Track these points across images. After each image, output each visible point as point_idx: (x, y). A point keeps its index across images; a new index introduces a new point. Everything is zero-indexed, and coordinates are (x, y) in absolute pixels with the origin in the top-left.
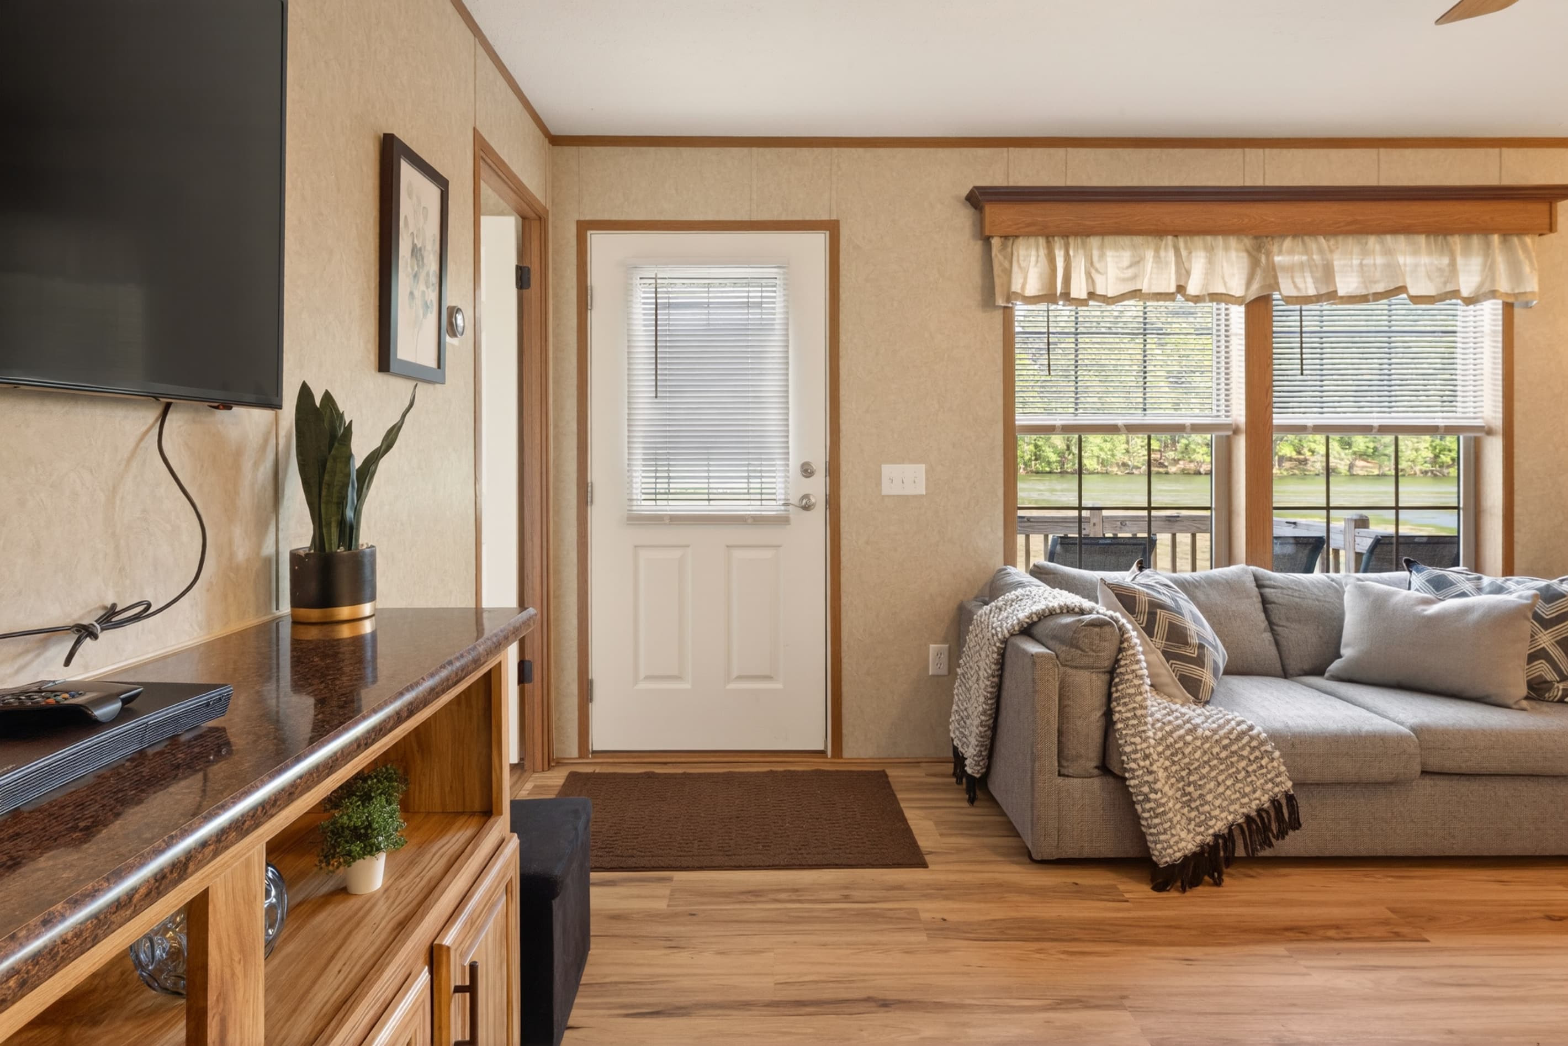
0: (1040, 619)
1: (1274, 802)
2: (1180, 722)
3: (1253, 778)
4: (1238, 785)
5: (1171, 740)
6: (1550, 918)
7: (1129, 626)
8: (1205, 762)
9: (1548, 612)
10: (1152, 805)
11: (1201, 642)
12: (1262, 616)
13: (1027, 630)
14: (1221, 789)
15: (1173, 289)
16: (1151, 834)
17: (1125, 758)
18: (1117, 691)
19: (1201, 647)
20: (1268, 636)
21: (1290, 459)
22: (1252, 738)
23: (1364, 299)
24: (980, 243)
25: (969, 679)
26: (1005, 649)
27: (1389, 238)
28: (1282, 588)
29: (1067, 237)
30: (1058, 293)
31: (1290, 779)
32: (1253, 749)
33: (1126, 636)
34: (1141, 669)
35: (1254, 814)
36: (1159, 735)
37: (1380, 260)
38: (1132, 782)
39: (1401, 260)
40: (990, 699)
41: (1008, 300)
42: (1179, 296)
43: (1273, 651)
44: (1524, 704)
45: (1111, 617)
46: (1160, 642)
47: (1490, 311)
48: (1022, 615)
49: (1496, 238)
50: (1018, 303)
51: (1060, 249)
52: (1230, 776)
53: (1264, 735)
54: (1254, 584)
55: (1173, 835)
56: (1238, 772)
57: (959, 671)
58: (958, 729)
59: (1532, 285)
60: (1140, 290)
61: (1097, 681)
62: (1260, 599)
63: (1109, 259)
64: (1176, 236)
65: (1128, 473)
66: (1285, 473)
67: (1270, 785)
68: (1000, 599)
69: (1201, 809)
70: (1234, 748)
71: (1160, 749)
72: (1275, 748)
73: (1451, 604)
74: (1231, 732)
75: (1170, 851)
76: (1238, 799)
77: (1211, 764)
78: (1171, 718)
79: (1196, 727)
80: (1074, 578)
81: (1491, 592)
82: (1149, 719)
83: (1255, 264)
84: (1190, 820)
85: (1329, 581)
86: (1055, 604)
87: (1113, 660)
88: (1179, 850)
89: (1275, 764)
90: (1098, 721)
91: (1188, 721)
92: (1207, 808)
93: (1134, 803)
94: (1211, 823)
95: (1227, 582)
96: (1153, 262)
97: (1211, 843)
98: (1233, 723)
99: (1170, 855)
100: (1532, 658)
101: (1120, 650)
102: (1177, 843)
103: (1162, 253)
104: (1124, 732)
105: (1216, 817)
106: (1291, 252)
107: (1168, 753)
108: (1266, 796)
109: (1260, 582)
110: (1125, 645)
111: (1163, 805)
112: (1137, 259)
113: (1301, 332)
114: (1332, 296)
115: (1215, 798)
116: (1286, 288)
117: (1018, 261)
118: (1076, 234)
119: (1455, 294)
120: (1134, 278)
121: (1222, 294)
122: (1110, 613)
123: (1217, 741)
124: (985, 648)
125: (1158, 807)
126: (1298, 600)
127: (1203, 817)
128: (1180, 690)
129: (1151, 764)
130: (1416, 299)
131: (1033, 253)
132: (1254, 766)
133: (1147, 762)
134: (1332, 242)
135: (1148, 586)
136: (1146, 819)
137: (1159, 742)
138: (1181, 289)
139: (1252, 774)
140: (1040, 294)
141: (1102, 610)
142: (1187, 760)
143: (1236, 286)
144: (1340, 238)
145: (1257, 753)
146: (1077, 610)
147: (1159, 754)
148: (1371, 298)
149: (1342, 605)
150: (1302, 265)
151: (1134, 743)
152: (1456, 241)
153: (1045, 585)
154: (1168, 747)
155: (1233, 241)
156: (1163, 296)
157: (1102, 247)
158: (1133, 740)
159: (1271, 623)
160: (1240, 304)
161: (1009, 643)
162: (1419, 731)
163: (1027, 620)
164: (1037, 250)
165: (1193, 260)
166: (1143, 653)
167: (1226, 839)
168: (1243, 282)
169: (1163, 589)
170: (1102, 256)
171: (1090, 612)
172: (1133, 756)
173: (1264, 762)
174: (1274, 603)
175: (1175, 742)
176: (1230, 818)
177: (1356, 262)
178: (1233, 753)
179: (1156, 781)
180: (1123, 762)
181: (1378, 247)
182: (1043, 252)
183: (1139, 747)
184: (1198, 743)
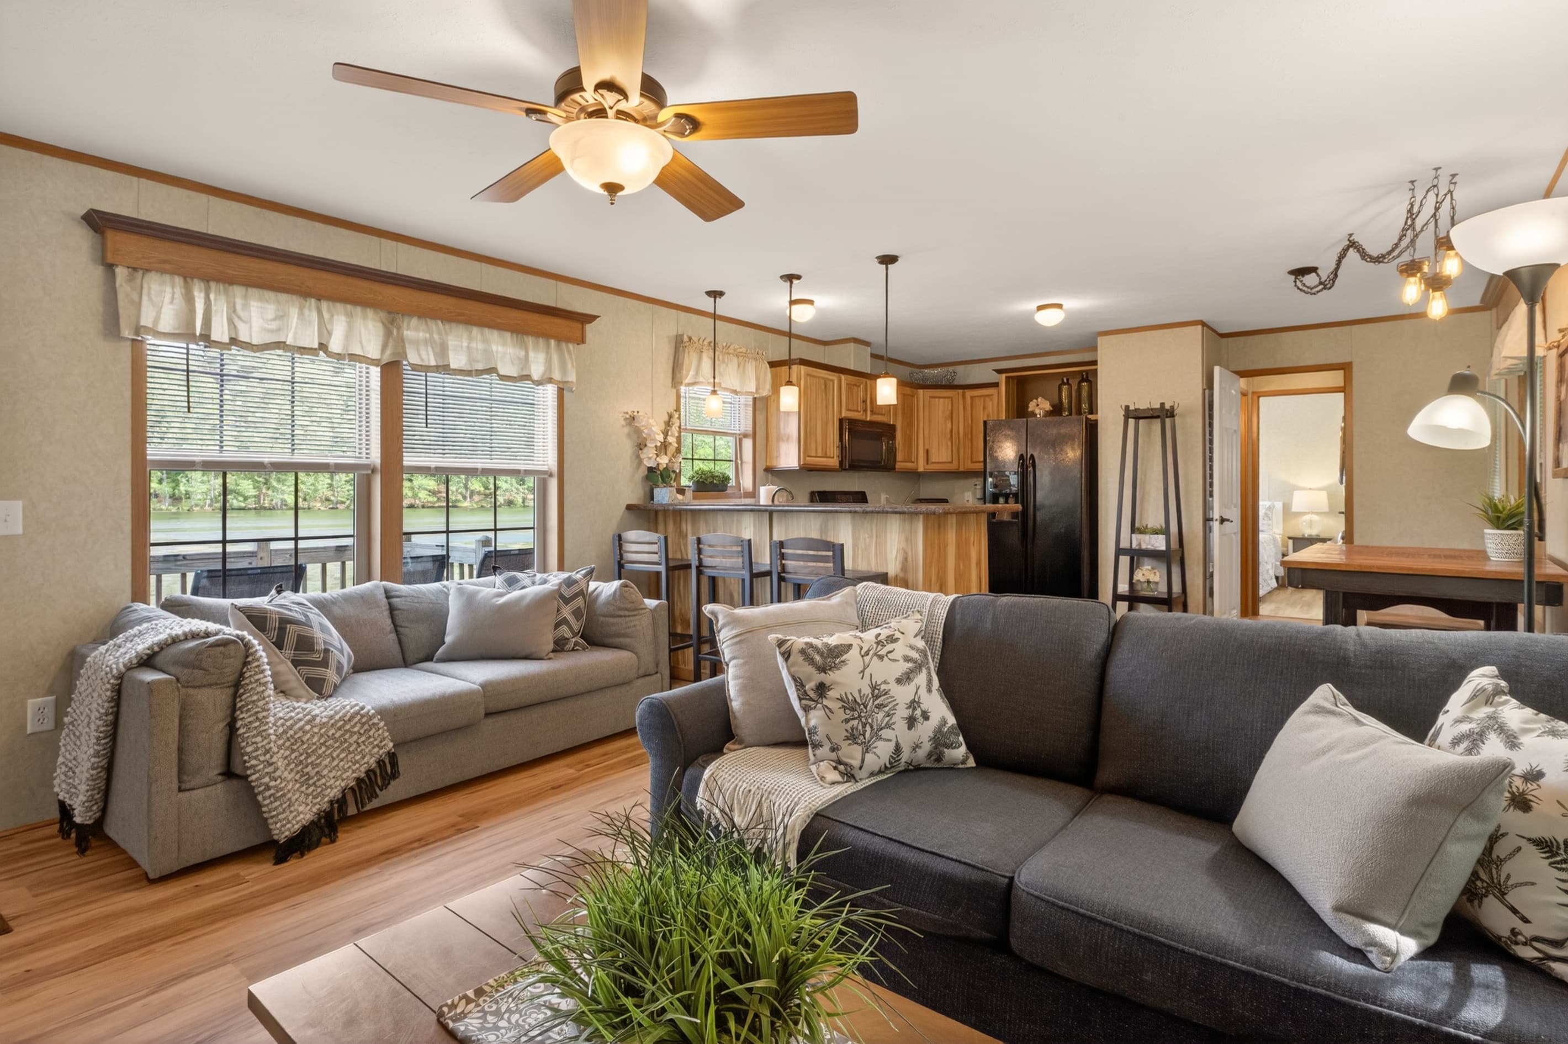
0: (162, 649)
1: (380, 763)
2: (301, 716)
3: (363, 747)
4: (350, 757)
5: (291, 732)
6: (553, 788)
7: (255, 642)
8: (322, 744)
9: (567, 593)
10: (272, 791)
11: (327, 647)
12: (389, 621)
13: (148, 661)
14: (335, 763)
15: (316, 346)
16: (272, 817)
17: (246, 758)
18: (241, 701)
19: (327, 651)
20: (393, 636)
21: (479, 493)
22: (363, 716)
23: (469, 373)
24: (101, 268)
25: (79, 725)
26: (120, 685)
27: (486, 330)
28: (405, 597)
29: (208, 281)
30: (198, 334)
31: (392, 741)
32: (363, 724)
33: (251, 651)
34: (265, 677)
35: (363, 775)
36: (281, 730)
37: (481, 346)
38: (253, 777)
39: (494, 348)
40: (104, 738)
41: (137, 333)
42: (321, 353)
43: (397, 646)
44: (551, 655)
45: (237, 636)
46: (289, 653)
47: (550, 392)
48: (140, 648)
49: (553, 342)
50: (149, 337)
51: (200, 291)
52: (343, 750)
53: (373, 711)
54: (384, 595)
55: (291, 812)
56: (351, 745)
57: (66, 720)
58: (64, 781)
59: (572, 377)
60: (284, 342)
61: (221, 696)
62: (388, 607)
63: (252, 309)
64: (319, 300)
65: (332, 508)
66: (475, 506)
67: (376, 750)
68: (121, 636)
69: (318, 784)
70: (347, 727)
71: (280, 742)
72: (380, 720)
73: (516, 594)
74: (345, 715)
75: (289, 826)
76: (349, 767)
77: (327, 744)
78: (293, 714)
79: (314, 718)
80: (210, 607)
81: (540, 584)
82: (272, 719)
83: (388, 334)
84: (308, 795)
85: (441, 587)
86: (178, 631)
87: (237, 675)
88: (297, 823)
89: (380, 732)
90: (221, 732)
91: (309, 713)
92: (323, 781)
93: (256, 795)
94: (326, 792)
95: (362, 597)
96: (298, 319)
97: (328, 810)
98: (348, 707)
99: (289, 829)
100: (557, 626)
101: (245, 664)
102: (295, 817)
103: (306, 312)
104: (246, 735)
105: (331, 787)
106: (417, 329)
107: (288, 744)
108: (374, 759)
109: (389, 594)
110: (250, 659)
111: (282, 789)
112: (281, 314)
113: (426, 394)
114: (444, 369)
115: (330, 771)
116: (413, 358)
117: (149, 294)
118: (218, 280)
119: (527, 377)
120: (278, 330)
121: (359, 355)
122: (239, 632)
123: (332, 724)
124: (98, 689)
125: (277, 792)
126: (417, 605)
127: (319, 790)
128: (305, 690)
129: (272, 757)
130: (503, 378)
131: (169, 289)
132: (363, 739)
133: (268, 756)
134: (447, 326)
135: (281, 606)
136: (267, 805)
137: (279, 737)
138: (323, 347)
139: (362, 744)
140: (177, 332)
141: (230, 631)
142: (305, 746)
143: (373, 351)
144: (454, 325)
145: (366, 727)
146: (202, 634)
147: (280, 747)
148: (474, 373)
149: (448, 604)
150: (426, 341)
151: (256, 743)
152: (530, 340)
153: (173, 616)
154: (288, 739)
155: (370, 313)
156: (306, 351)
157: (245, 297)
158: (254, 740)
159: (395, 626)
160: (377, 366)
161: (125, 678)
162: (484, 686)
163: (148, 652)
164: (173, 287)
165: (335, 322)
166: (268, 664)
167: (341, 802)
168: (379, 347)
169: (296, 608)
170: (246, 306)
171: (216, 634)
172: (254, 754)
173: (371, 733)
174: (399, 609)
175: (295, 733)
176: (343, 784)
177: (465, 344)
178: (346, 731)
179: (276, 769)
180: (245, 762)
181: (479, 336)
182: (179, 291)
183: (259, 745)
184: (316, 730)
